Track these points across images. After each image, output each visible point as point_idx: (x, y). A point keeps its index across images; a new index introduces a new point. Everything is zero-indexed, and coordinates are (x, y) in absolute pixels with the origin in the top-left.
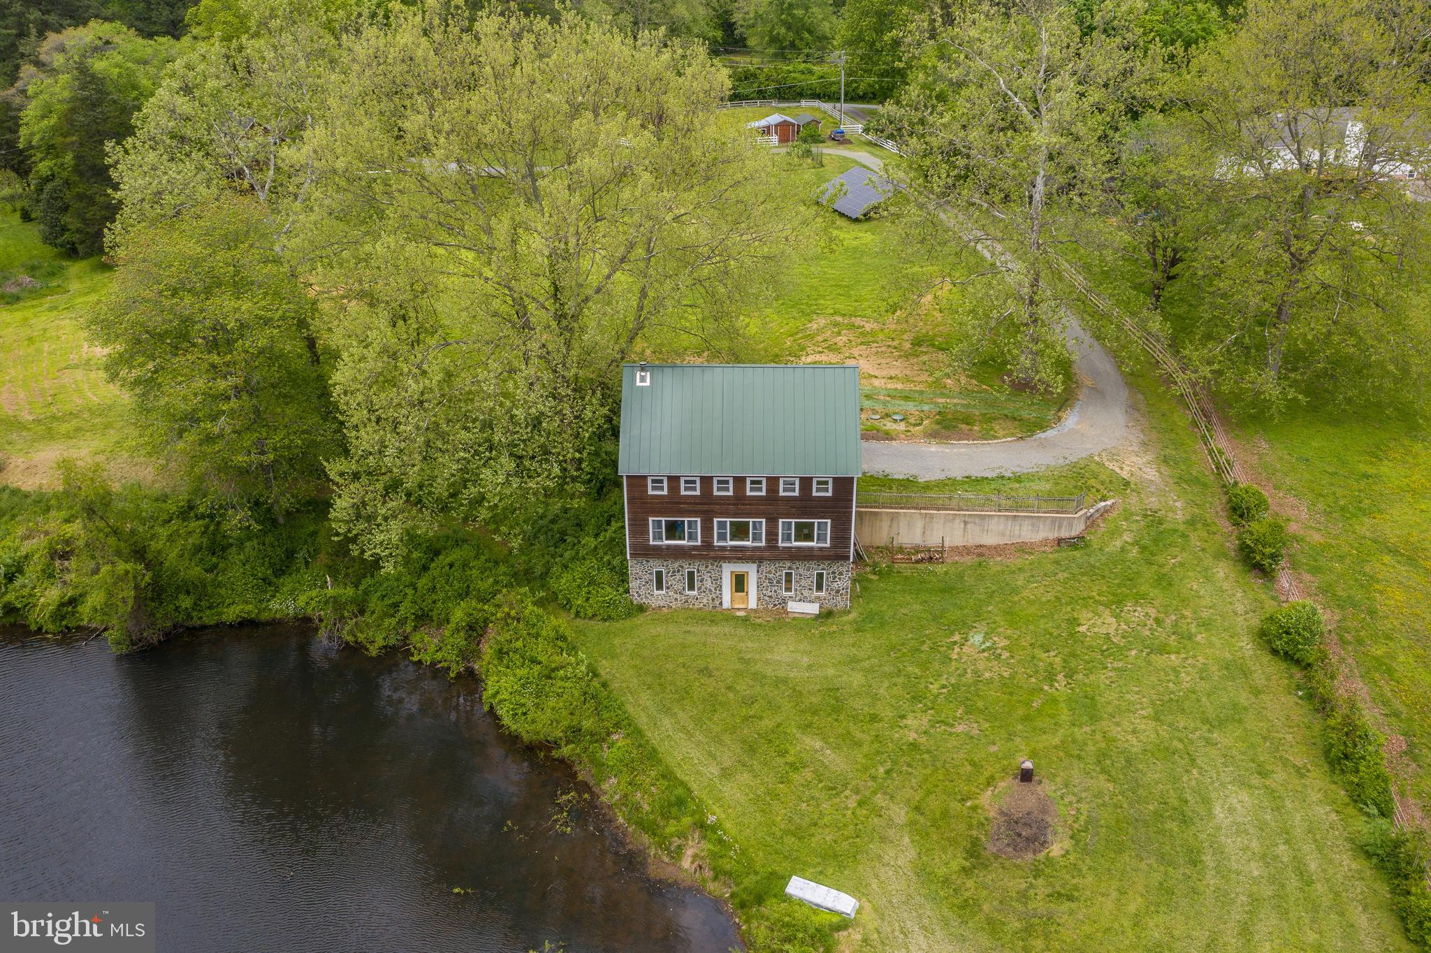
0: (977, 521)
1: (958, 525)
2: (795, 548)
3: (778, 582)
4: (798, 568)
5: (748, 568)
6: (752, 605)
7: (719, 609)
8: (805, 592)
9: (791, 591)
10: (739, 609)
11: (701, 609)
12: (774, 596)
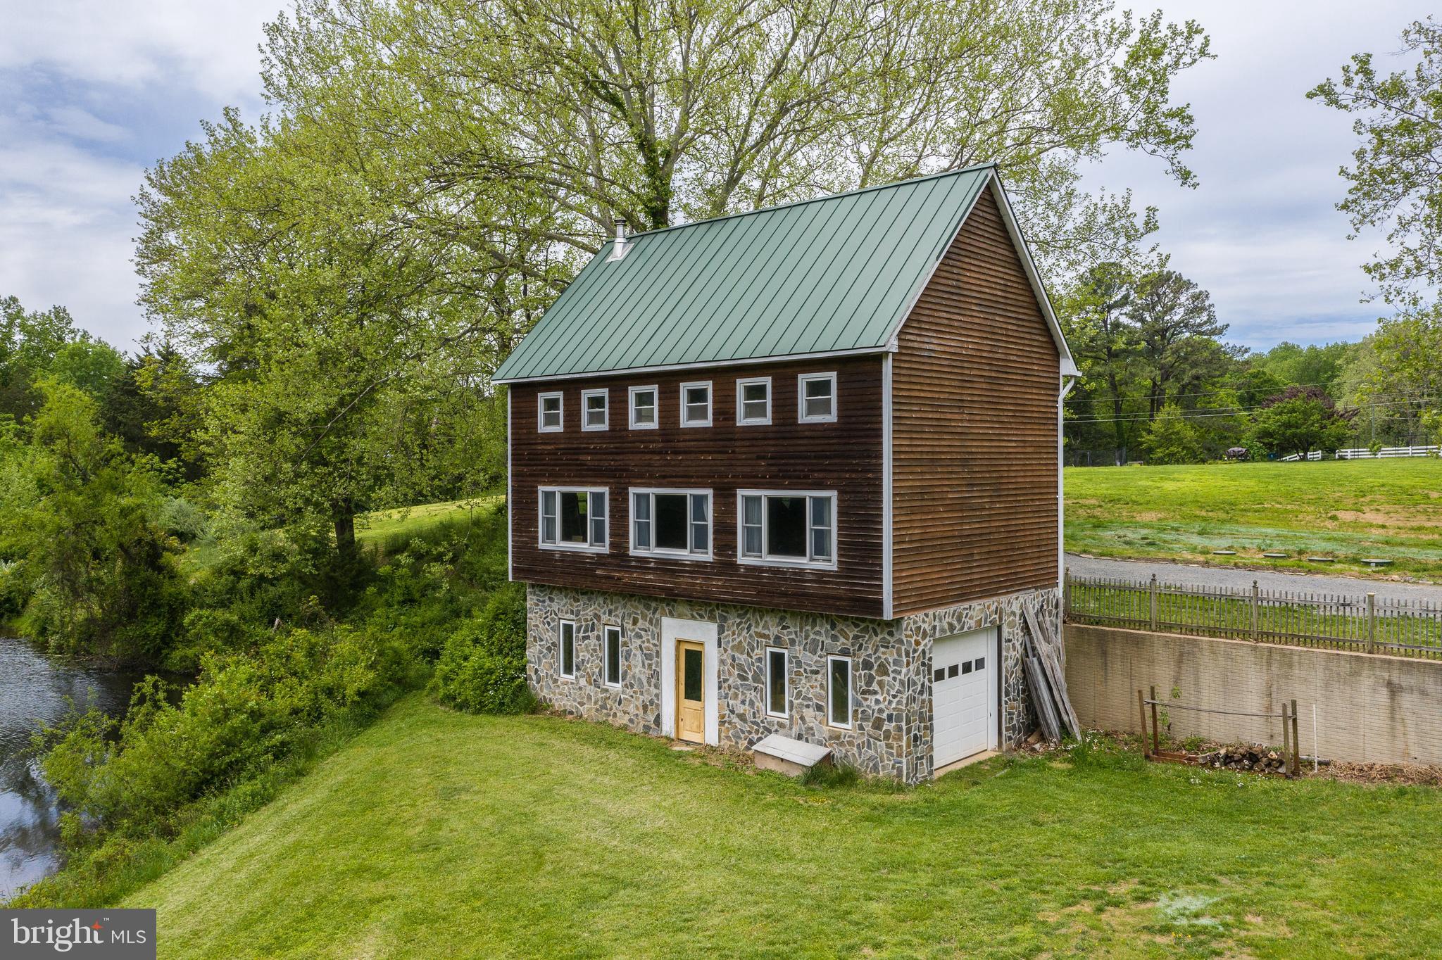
0: (1430, 685)
1: (1369, 693)
2: (769, 570)
3: (756, 679)
4: (792, 642)
5: (703, 632)
6: (711, 736)
7: (653, 734)
8: (809, 713)
9: (783, 711)
10: (688, 743)
11: (625, 727)
12: (749, 717)
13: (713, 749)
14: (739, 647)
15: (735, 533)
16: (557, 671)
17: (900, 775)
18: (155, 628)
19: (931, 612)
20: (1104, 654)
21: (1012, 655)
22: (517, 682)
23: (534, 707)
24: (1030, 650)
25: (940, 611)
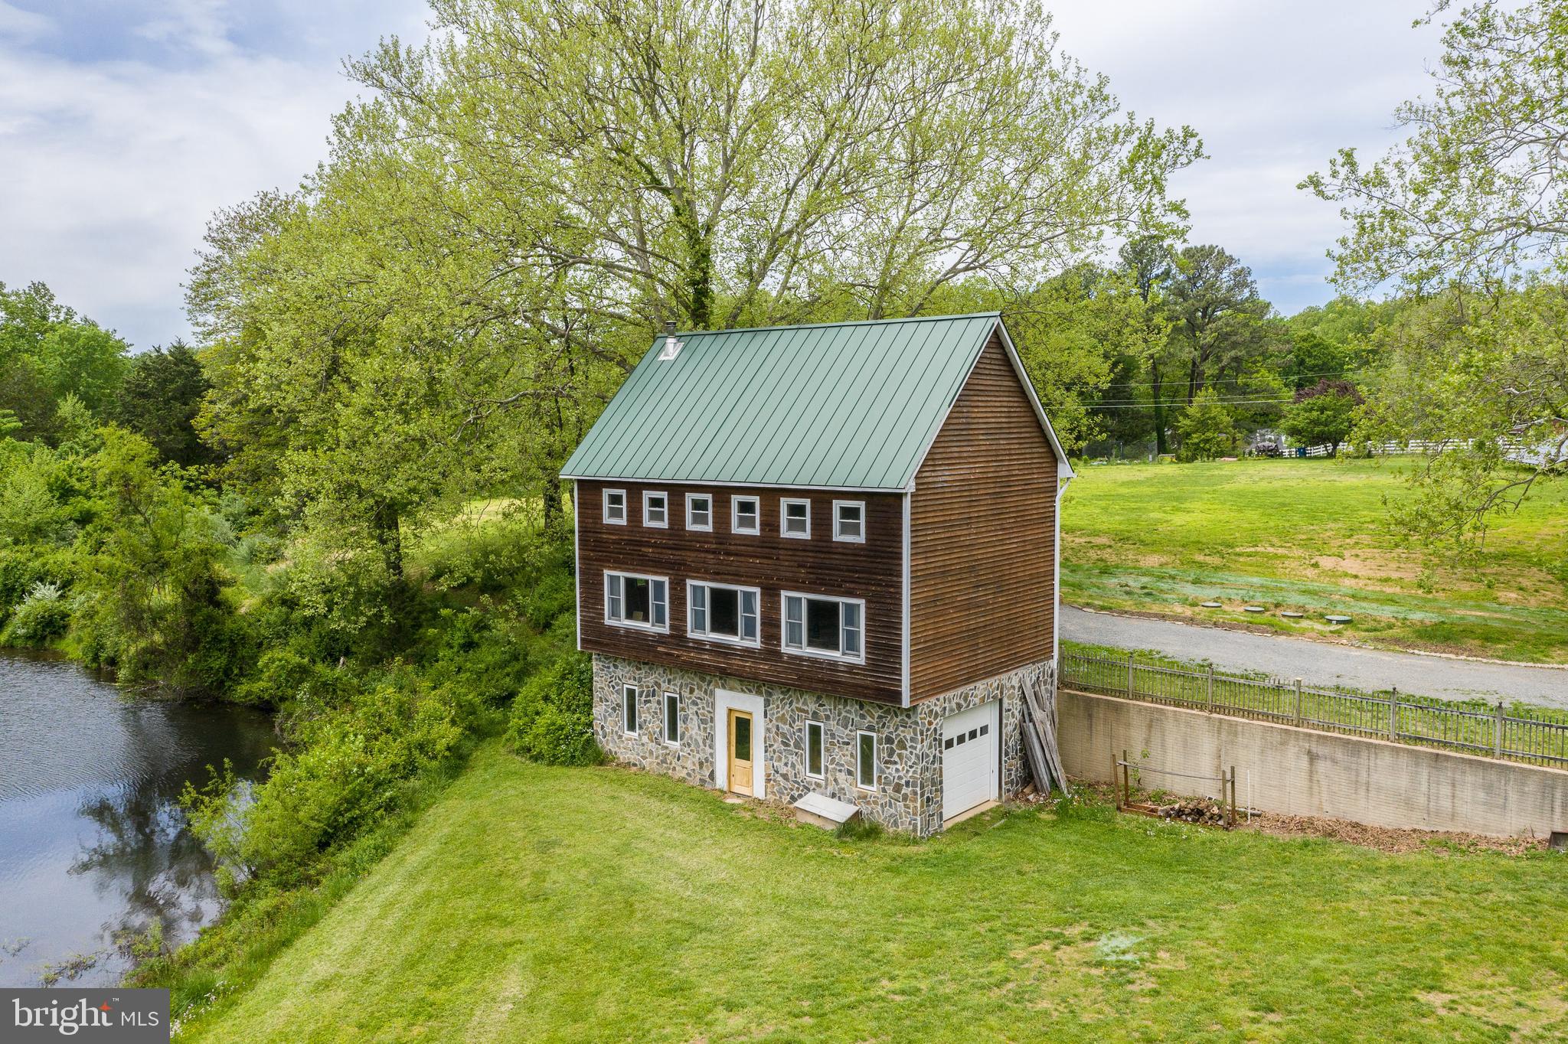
0: (1339, 755)
1: (1294, 759)
2: (809, 660)
3: (797, 745)
4: (828, 718)
5: (751, 704)
6: (759, 791)
7: (708, 787)
8: (842, 777)
9: (819, 772)
10: (739, 795)
11: (683, 780)
12: (791, 777)
13: (760, 802)
14: (782, 719)
15: (779, 627)
16: (621, 728)
17: (915, 830)
18: (218, 662)
19: (941, 696)
20: (1090, 716)
21: (1011, 722)
22: (586, 736)
23: (601, 759)
24: (1027, 716)
25: (950, 694)
